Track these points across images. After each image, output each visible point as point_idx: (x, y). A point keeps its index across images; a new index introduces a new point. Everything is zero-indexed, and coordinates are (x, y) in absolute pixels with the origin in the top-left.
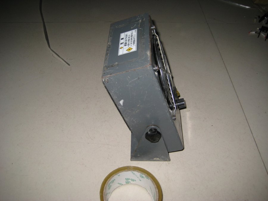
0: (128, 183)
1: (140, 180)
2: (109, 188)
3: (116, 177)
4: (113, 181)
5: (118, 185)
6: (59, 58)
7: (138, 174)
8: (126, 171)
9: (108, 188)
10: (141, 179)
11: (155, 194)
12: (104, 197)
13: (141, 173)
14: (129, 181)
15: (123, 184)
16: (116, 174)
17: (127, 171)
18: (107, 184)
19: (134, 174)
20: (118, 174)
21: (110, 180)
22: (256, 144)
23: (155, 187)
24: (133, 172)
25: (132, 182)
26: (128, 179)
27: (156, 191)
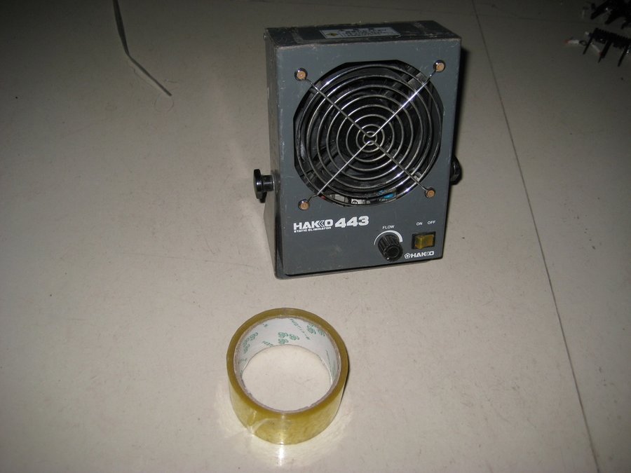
0: (282, 342)
1: (308, 338)
2: (246, 350)
3: (259, 328)
4: (253, 337)
5: (264, 346)
6: (148, 79)
7: (303, 324)
8: (280, 318)
9: (242, 348)
10: (309, 334)
11: (334, 365)
12: (235, 365)
13: (309, 322)
14: (286, 338)
15: (274, 344)
16: (260, 323)
17: (282, 318)
18: (241, 341)
19: (296, 324)
20: (265, 323)
21: (247, 333)
22: (550, 281)
23: (336, 351)
24: (295, 320)
25: (291, 342)
26: (284, 335)
27: (338, 359)
